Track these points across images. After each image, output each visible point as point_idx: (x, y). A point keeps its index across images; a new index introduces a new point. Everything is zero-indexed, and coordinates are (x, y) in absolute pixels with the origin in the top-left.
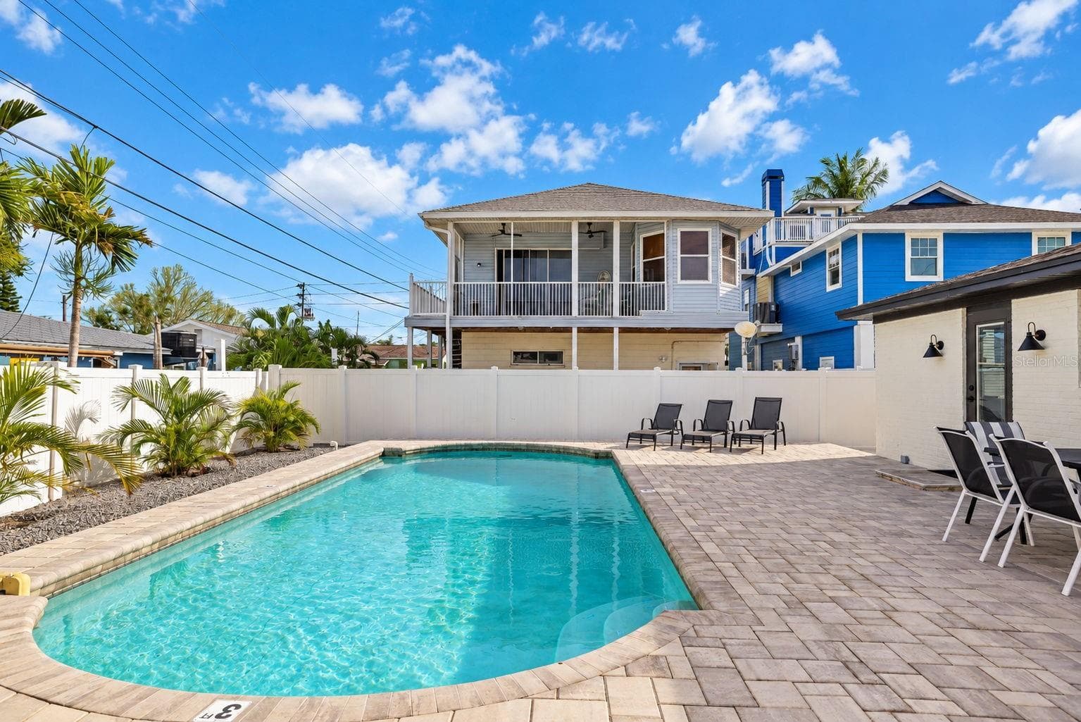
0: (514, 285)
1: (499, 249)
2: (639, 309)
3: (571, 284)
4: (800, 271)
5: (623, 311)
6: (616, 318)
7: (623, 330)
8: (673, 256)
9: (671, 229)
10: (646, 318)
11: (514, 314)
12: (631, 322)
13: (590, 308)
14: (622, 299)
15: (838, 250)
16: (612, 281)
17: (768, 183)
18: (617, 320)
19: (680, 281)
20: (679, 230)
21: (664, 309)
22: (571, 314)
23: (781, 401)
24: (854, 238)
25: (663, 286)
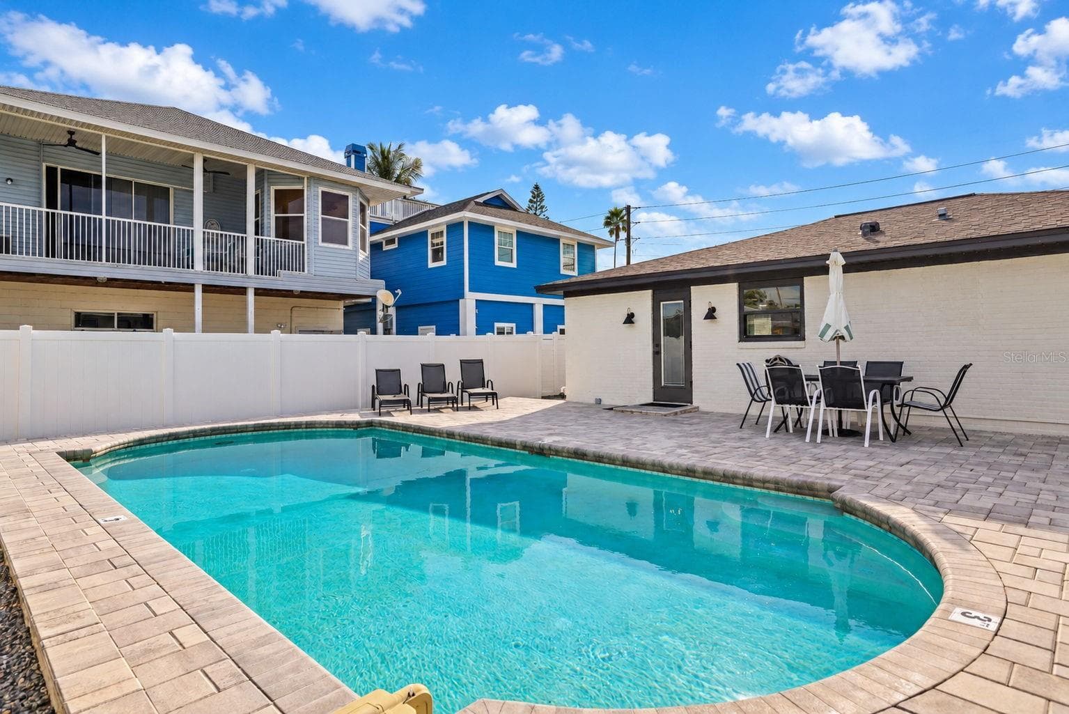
0: (108, 221)
1: (49, 164)
2: (277, 269)
3: (192, 231)
4: (395, 246)
5: (259, 270)
6: (249, 278)
7: (259, 292)
8: (313, 215)
9: (312, 187)
10: (285, 280)
11: (107, 260)
12: (267, 282)
13: (214, 262)
14: (258, 255)
15: (442, 232)
16: (245, 233)
17: (353, 157)
18: (251, 278)
19: (321, 244)
20: (321, 189)
21: (303, 271)
22: (193, 268)
23: (482, 362)
24: (461, 224)
25: (303, 245)
